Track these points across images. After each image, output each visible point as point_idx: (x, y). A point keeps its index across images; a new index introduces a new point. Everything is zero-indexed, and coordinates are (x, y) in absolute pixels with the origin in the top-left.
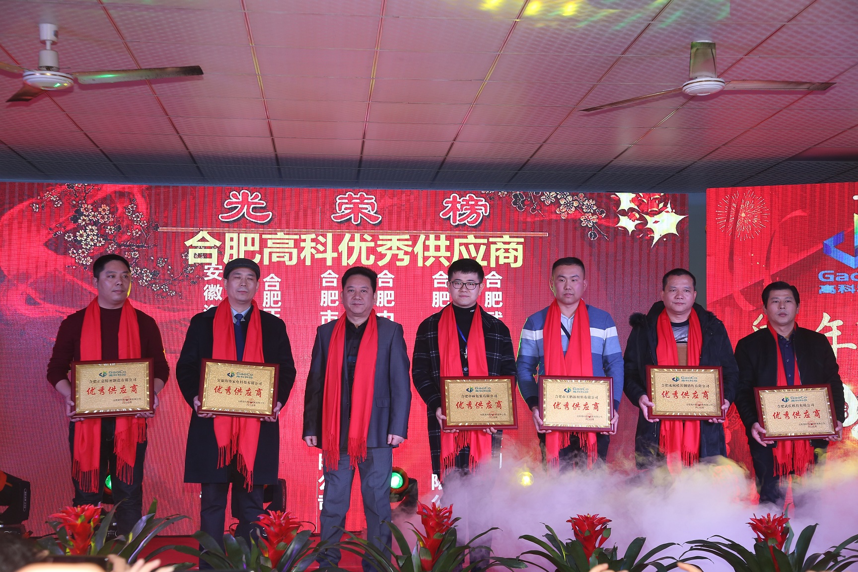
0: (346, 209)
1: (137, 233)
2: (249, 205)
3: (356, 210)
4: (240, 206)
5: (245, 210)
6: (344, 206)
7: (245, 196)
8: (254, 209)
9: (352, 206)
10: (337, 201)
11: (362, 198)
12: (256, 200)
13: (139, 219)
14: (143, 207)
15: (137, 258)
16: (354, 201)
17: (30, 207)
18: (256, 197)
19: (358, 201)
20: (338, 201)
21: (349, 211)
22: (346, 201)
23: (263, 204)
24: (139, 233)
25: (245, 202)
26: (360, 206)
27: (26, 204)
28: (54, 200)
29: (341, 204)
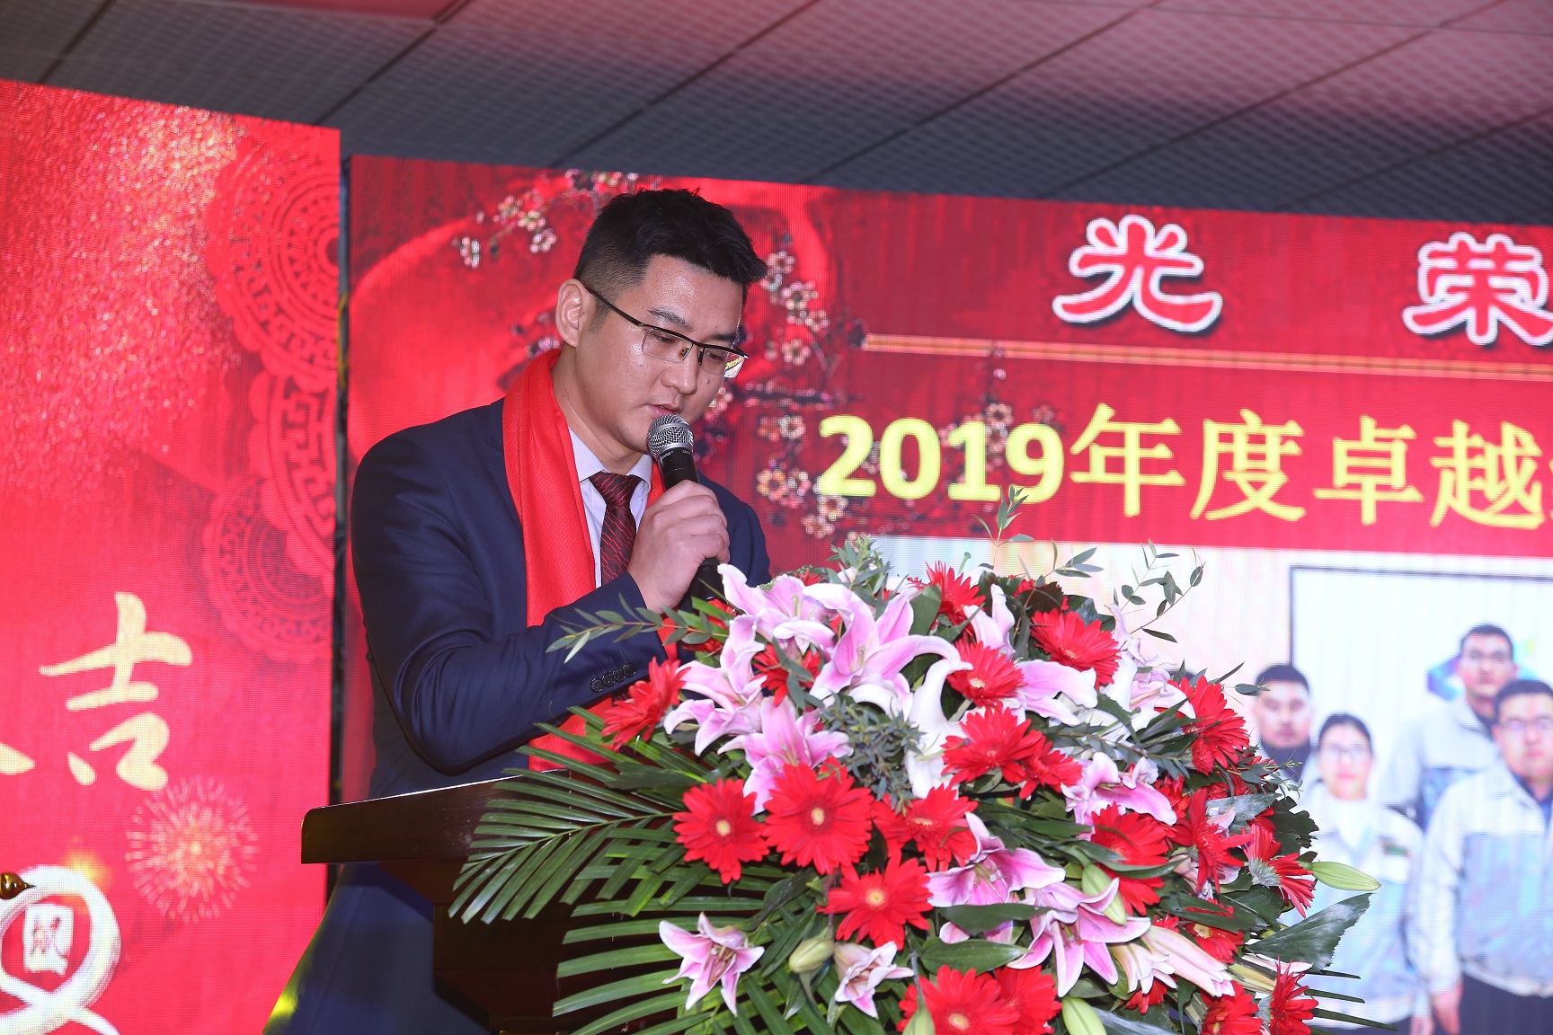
0: (1453, 290)
1: (796, 353)
2: (1150, 265)
3: (1481, 296)
4: (1118, 271)
5: (1135, 285)
6: (1444, 282)
7: (1136, 235)
8: (1169, 284)
9: (1467, 281)
10: (1418, 264)
11: (1501, 255)
12: (1173, 253)
13: (802, 305)
14: (815, 260)
15: (797, 441)
16: (1475, 264)
17: (450, 252)
18: (1171, 240)
19: (1488, 264)
20: (1426, 263)
21: (1460, 298)
22: (1449, 263)
23: (1190, 265)
24: (806, 352)
25: (1135, 257)
26: (1496, 282)
27: (436, 237)
28: (531, 226)
29: (1434, 275)
